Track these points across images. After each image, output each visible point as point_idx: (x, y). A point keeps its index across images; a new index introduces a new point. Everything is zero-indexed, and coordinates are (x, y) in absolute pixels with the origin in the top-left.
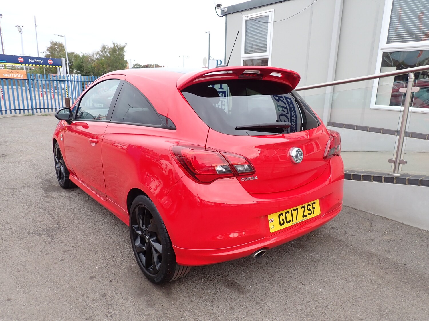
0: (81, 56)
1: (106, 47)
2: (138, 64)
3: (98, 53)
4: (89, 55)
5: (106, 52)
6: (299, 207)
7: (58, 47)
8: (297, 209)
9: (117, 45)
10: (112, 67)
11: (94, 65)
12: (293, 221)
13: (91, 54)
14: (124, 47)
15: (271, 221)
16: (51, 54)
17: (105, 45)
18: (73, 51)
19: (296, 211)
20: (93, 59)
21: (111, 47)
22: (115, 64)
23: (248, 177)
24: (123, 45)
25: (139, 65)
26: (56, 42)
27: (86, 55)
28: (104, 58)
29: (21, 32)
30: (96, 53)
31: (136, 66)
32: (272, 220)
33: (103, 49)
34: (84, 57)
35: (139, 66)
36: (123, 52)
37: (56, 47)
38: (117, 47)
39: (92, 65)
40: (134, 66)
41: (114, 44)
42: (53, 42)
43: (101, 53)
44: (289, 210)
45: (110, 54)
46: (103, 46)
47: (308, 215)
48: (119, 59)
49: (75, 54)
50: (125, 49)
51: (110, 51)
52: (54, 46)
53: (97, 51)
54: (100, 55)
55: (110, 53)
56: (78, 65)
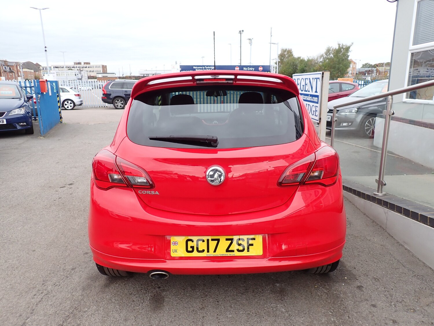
0: (306, 60)
1: (331, 49)
2: (368, 63)
3: (322, 56)
4: (313, 58)
5: (330, 54)
6: (223, 239)
7: (287, 53)
8: (218, 240)
9: (342, 46)
10: (333, 69)
11: (316, 68)
12: (208, 251)
13: (316, 58)
14: (349, 47)
15: (173, 244)
16: (280, 60)
17: (330, 46)
18: (299, 56)
19: (217, 242)
20: (317, 62)
21: (336, 48)
22: (338, 66)
23: (146, 191)
24: (348, 45)
25: (370, 65)
26: (286, 49)
27: (311, 58)
28: (327, 60)
29: (251, 43)
30: (320, 56)
31: (365, 65)
32: (175, 243)
33: (328, 51)
34: (309, 60)
35: (368, 66)
36: (348, 52)
37: (286, 53)
38: (342, 47)
39: (315, 68)
40: (363, 66)
41: (339, 44)
42: (283, 49)
43: (326, 56)
44: (205, 238)
45: (334, 56)
46: (328, 48)
47: (236, 251)
48: (343, 60)
49: (301, 58)
50: (350, 49)
51: (334, 53)
52: (284, 53)
53: (321, 54)
54: (324, 58)
55: (335, 54)
56: (302, 69)
